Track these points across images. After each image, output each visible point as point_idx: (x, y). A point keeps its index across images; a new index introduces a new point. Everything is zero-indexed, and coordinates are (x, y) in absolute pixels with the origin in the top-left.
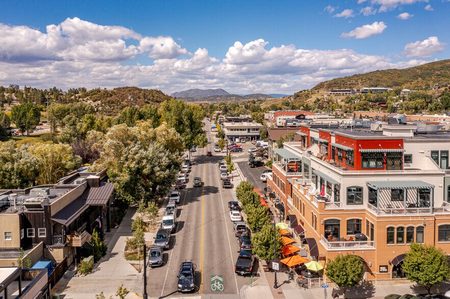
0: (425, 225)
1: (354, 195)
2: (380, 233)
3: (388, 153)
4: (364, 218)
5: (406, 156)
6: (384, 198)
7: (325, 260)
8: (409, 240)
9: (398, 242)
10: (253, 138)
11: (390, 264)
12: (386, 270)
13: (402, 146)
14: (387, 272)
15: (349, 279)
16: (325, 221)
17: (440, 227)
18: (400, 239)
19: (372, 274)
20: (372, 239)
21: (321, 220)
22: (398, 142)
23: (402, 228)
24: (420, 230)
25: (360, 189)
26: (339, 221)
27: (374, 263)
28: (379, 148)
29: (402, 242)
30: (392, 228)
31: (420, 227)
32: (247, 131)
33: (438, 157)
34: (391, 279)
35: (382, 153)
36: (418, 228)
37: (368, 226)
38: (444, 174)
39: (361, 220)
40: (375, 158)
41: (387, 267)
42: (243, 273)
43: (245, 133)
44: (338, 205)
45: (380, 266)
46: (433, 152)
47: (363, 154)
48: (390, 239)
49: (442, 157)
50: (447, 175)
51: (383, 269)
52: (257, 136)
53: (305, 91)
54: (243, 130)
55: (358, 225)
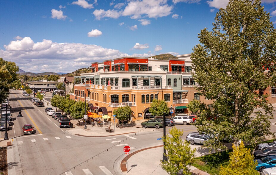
0: (158, 94)
1: (126, 83)
2: (139, 98)
3: (141, 65)
4: (130, 94)
5: (150, 67)
6: (140, 83)
7: (112, 112)
8: (151, 101)
9: (146, 102)
10: (51, 89)
11: (143, 112)
12: (141, 115)
13: (148, 62)
14: (142, 116)
15: (125, 115)
16: (111, 96)
17: (165, 95)
18: (148, 101)
19: (135, 118)
20: (135, 101)
21: (109, 95)
22: (146, 60)
23: (148, 95)
24: (156, 96)
25: (128, 80)
26: (118, 96)
27: (136, 113)
28: (137, 62)
29: (149, 102)
30: (144, 95)
31: (156, 94)
32: (47, 85)
33: (163, 68)
34: (144, 119)
35: (138, 65)
36: (155, 95)
37: (132, 97)
38: (166, 74)
39: (129, 95)
40: (135, 68)
41: (142, 114)
42: (65, 126)
43: (46, 87)
44: (118, 88)
45: (139, 114)
46: (161, 66)
47: (129, 65)
48: (143, 101)
49: (165, 68)
50: (167, 74)
51: (140, 115)
52: (54, 88)
53: (83, 69)
54: (44, 85)
55: (127, 98)
